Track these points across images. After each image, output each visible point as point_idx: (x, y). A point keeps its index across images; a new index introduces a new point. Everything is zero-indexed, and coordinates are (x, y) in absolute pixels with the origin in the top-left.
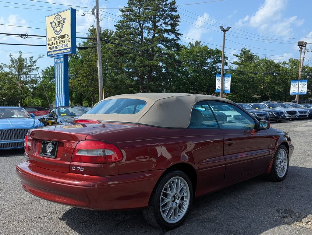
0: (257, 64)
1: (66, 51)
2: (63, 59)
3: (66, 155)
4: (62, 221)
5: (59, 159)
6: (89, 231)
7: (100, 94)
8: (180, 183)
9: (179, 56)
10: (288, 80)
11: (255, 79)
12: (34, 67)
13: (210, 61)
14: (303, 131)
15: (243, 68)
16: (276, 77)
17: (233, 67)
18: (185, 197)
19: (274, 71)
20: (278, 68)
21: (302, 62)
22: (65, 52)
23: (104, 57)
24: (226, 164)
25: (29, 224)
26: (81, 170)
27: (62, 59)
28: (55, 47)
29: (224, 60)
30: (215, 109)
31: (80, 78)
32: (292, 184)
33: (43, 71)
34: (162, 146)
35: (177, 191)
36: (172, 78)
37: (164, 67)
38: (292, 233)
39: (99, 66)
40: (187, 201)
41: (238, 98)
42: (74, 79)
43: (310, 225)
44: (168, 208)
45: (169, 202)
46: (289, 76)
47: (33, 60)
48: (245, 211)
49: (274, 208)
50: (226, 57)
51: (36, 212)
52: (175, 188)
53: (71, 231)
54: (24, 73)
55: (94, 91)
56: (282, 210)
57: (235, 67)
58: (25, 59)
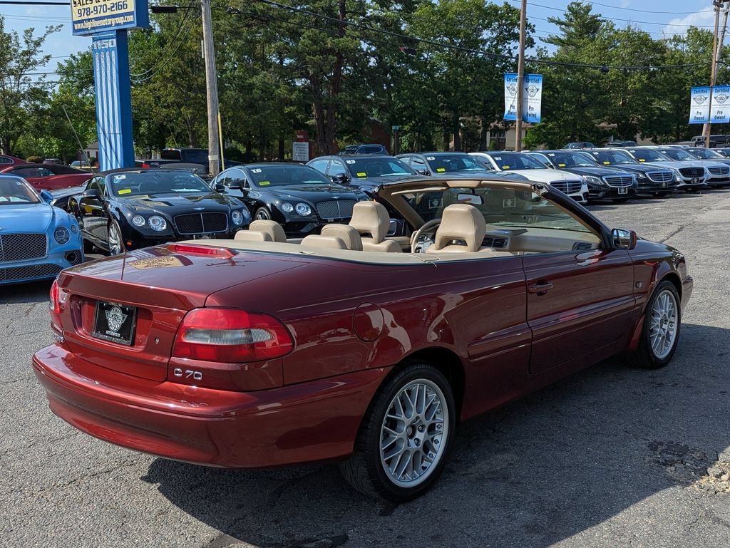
0: (607, 42)
1: (121, 20)
2: (115, 40)
3: (158, 341)
4: (147, 484)
5: (141, 348)
6: (215, 508)
7: (212, 128)
8: (426, 392)
9: (411, 23)
10: (685, 84)
11: (604, 80)
12: (38, 57)
13: (491, 35)
14: (718, 224)
15: (572, 53)
16: (655, 76)
17: (547, 52)
18: (437, 424)
19: (652, 60)
20: (661, 52)
21: (720, 37)
22: (119, 24)
23: (218, 27)
24: (532, 339)
25: (72, 493)
26: (195, 378)
27: (112, 42)
28: (92, 9)
29: (524, 33)
30: (504, 168)
31: (158, 84)
32: (687, 376)
33: (60, 65)
34: (382, 309)
35: (419, 412)
36: (393, 80)
37: (373, 54)
38: (683, 506)
39: (208, 56)
40: (442, 434)
41: (561, 131)
42: (141, 85)
43: (724, 483)
44: (398, 454)
45: (401, 440)
46: (686, 74)
47: (35, 38)
48: (577, 449)
49: (645, 439)
50: (529, 26)
51: (83, 460)
52: (414, 407)
53: (172, 511)
54: (11, 73)
55: (194, 119)
56: (661, 444)
57: (552, 51)
58: (12, 34)
